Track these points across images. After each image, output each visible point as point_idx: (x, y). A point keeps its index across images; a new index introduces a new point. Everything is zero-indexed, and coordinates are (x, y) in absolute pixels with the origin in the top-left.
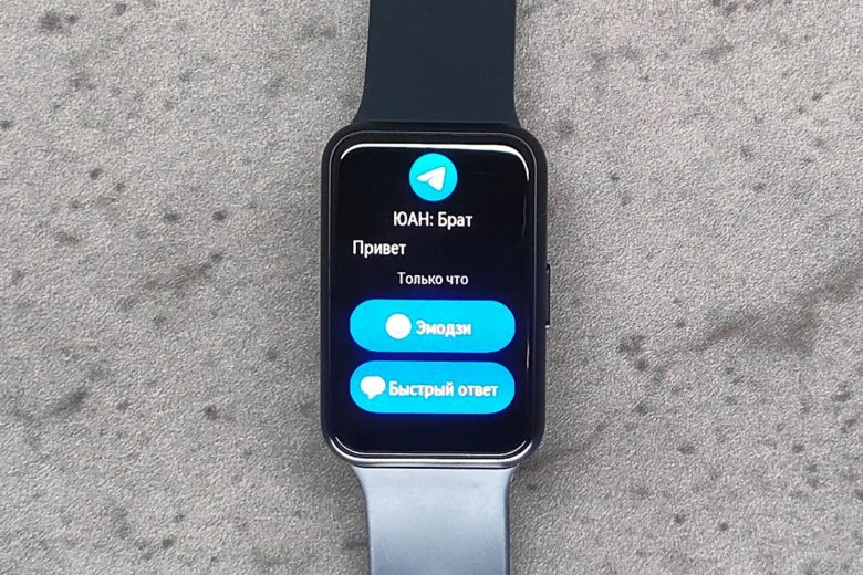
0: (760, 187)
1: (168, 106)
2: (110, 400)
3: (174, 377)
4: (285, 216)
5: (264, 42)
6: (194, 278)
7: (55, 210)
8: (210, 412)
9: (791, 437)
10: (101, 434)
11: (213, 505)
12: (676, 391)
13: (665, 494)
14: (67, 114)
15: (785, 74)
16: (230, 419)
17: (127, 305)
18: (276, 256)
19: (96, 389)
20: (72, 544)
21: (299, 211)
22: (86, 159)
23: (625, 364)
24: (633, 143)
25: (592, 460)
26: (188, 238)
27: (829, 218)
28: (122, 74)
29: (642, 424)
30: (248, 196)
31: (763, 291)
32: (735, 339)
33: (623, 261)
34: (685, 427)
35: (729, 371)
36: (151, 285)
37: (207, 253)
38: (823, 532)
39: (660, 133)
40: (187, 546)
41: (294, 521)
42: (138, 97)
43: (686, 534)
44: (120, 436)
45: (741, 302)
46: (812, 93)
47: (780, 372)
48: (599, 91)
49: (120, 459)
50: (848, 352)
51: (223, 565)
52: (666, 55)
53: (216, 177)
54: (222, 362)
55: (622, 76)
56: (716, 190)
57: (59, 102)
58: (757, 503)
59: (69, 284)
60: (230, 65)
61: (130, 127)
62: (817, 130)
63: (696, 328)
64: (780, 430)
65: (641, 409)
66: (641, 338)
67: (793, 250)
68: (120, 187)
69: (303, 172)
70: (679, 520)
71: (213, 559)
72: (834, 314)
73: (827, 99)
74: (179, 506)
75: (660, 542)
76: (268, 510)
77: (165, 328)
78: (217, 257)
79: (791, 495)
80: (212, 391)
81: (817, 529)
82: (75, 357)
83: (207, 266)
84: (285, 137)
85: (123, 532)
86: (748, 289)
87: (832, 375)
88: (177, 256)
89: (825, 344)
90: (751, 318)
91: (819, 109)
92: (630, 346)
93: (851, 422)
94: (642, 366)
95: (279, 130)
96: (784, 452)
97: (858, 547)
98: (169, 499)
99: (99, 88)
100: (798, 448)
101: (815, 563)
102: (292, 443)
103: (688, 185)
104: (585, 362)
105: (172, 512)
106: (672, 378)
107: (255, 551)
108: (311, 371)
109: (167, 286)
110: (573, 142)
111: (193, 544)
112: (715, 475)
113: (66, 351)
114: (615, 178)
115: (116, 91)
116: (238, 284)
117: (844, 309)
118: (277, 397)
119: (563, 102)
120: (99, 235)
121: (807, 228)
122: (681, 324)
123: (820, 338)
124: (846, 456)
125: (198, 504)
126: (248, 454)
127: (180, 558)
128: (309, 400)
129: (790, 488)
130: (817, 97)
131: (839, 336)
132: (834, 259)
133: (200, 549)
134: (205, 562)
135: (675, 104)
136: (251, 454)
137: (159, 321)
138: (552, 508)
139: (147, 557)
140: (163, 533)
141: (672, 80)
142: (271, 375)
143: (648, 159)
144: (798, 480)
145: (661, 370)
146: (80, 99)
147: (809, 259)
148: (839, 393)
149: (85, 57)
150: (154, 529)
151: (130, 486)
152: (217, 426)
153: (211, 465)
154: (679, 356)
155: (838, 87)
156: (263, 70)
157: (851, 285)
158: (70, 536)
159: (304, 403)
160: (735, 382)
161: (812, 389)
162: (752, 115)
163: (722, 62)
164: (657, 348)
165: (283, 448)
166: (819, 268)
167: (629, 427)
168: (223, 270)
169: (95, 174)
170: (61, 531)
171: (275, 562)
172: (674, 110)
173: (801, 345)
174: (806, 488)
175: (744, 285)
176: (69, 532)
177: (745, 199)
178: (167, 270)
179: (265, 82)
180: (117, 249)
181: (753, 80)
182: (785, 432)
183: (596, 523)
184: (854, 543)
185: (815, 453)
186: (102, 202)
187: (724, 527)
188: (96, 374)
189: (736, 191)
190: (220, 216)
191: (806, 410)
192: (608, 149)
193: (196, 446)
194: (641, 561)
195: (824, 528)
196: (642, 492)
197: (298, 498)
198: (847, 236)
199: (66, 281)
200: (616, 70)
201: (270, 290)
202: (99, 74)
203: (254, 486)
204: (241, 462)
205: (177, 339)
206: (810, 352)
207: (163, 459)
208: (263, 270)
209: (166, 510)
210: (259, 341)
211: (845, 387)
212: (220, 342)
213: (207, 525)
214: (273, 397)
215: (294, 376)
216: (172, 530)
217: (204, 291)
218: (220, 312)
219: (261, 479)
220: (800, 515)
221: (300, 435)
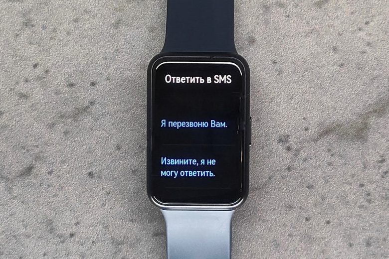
0: (342, 65)
1: (68, 34)
2: (44, 170)
3: (74, 159)
4: (123, 83)
5: (112, 3)
6: (82, 113)
7: (17, 83)
8: (90, 174)
9: (358, 180)
10: (41, 186)
11: (92, 217)
12: (305, 160)
13: (301, 208)
14: (22, 38)
15: (352, 13)
16: (100, 177)
17: (51, 126)
18: (119, 102)
19: (38, 165)
20: (28, 236)
21: (129, 81)
22: (31, 59)
23: (281, 148)
24: (283, 46)
25: (267, 193)
26: (79, 94)
27: (374, 79)
28: (46, 20)
29: (290, 176)
30: (106, 74)
31: (344, 113)
32: (332, 136)
33: (279, 101)
34: (309, 177)
35: (329, 150)
36: (62, 117)
37: (88, 101)
38: (374, 224)
39: (295, 41)
40: (81, 236)
41: (130, 224)
42: (54, 30)
43: (311, 226)
44: (49, 186)
45: (335, 118)
46: (365, 22)
47: (352, 150)
48: (267, 23)
49: (49, 197)
50: (383, 140)
51: (98, 245)
52: (297, 5)
53: (91, 66)
54: (95, 151)
55: (277, 15)
56: (322, 67)
57: (18, 33)
58: (343, 211)
59: (24, 117)
60: (97, 14)
61: (51, 44)
62: (367, 38)
63: (313, 131)
64: (353, 177)
65: (289, 169)
66: (288, 136)
67: (358, 94)
68: (47, 72)
69: (131, 63)
70: (307, 220)
71: (93, 242)
72: (377, 123)
73: (372, 24)
74: (77, 218)
75: (299, 230)
76: (118, 219)
77: (69, 136)
78: (92, 103)
79: (359, 207)
80: (91, 165)
81: (371, 222)
82: (28, 151)
83: (87, 107)
84: (122, 47)
85: (52, 231)
86: (337, 112)
87: (377, 151)
88: (74, 103)
89: (373, 137)
90: (339, 126)
91: (368, 28)
92: (283, 140)
93: (386, 173)
94: (289, 149)
95: (120, 44)
96: (355, 187)
98: (72, 215)
99: (37, 26)
100: (362, 185)
101: (370, 238)
102: (128, 188)
103: (308, 65)
104: (263, 148)
105: (74, 221)
106: (303, 154)
107: (113, 238)
108: (137, 154)
109: (69, 117)
110: (255, 46)
111: (84, 236)
112: (323, 199)
113: (23, 148)
114: (275, 63)
115: (44, 27)
116: (102, 115)
117: (381, 121)
118: (121, 167)
119: (250, 28)
120: (38, 94)
121: (364, 83)
122: (306, 129)
123: (371, 134)
124: (384, 189)
125: (86, 217)
126: (108, 193)
127: (78, 242)
128: (136, 168)
129: (358, 204)
130: (367, 23)
131: (380, 133)
132: (377, 97)
133: (87, 238)
134: (89, 244)
135: (302, 28)
136: (109, 193)
137: (66, 133)
138: (249, 216)
139: (63, 242)
140: (70, 231)
141: (300, 16)
142: (118, 157)
143: (290, 53)
144: (362, 200)
145: (297, 151)
146: (28, 31)
147: (365, 98)
148: (380, 159)
149: (29, 12)
150: (65, 229)
151: (54, 209)
152: (94, 181)
153: (91, 199)
154: (306, 144)
155: (377, 18)
156: (112, 16)
157: (385, 110)
158: (27, 233)
159: (133, 169)
160: (332, 155)
161: (368, 158)
162: (337, 32)
163: (323, 7)
164: (296, 140)
165: (125, 190)
166: (370, 102)
167: (283, 177)
168: (93, 109)
169: (35, 66)
170: (23, 231)
171: (122, 243)
172: (301, 31)
173: (362, 137)
174: (365, 204)
175: (335, 110)
176: (27, 231)
177: (335, 71)
178: (69, 109)
179: (113, 22)
180: (46, 100)
181: (338, 16)
182: (355, 178)
183: (269, 222)
185: (370, 188)
186: (39, 78)
187: (328, 222)
188: (37, 158)
189: (330, 67)
190: (93, 84)
191: (365, 167)
192: (271, 49)
193: (84, 190)
194: (290, 239)
195: (374, 222)
196: (290, 207)
197: (132, 214)
198: (382, 87)
199: (23, 115)
200: (274, 13)
201: (117, 118)
202: (36, 20)
203: (111, 208)
204: (105, 197)
205: (75, 141)
206: (366, 141)
207: (69, 196)
208: (113, 108)
209: (71, 220)
210: (112, 141)
211: (383, 156)
212: (94, 142)
213: (90, 226)
214: (119, 167)
215: (129, 157)
216: (74, 229)
217: (87, 118)
218: (94, 128)
219: (114, 205)
220: (363, 216)
221: (132, 184)
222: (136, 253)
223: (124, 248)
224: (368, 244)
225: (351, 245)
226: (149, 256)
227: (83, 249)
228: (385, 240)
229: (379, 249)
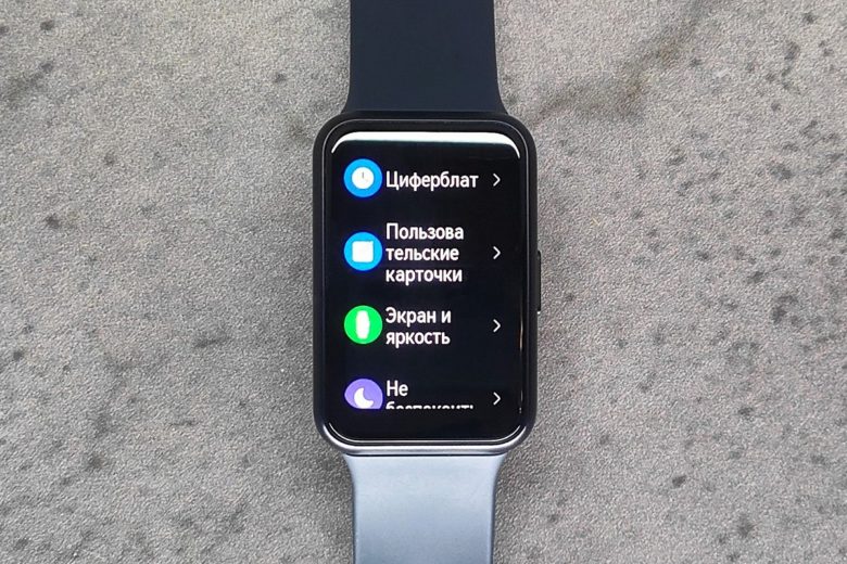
3: (14, 189)
4: (113, 22)
6: (26, 88)
8: (52, 222)
9: (629, 203)
11: (61, 314)
16: (73, 227)
18: (106, 61)
21: (125, 16)
26: (18, 50)
30: (75, 4)
31: (590, 62)
32: (567, 111)
35: (563, 143)
37: (37, 63)
40: (38, 357)
41: (143, 324)
45: (571, 74)
47: (613, 140)
51: (76, 373)
54: (60, 170)
58: (601, 271)
63: (527, 104)
64: (617, 198)
67: (617, 20)
71: (65, 368)
72: (662, 79)
74: (27, 318)
76: (116, 315)
78: (47, 67)
79: (634, 261)
80: (53, 200)
81: (662, 293)
83: (37, 77)
86: (576, 61)
87: (664, 139)
88: (7, 68)
89: (656, 111)
90: (580, 89)
93: (687, 185)
96: (623, 219)
97: (703, 307)
98: (17, 311)
100: (638, 215)
101: (662, 327)
102: (136, 246)
105: (21, 324)
107: (107, 356)
108: (150, 173)
111: (44, 355)
116: (71, 92)
117: (670, 75)
118: (117, 201)
122: (512, 101)
123: (649, 105)
124: (685, 219)
125: (47, 314)
126: (92, 260)
127: (32, 369)
128: (150, 202)
129: (632, 255)
131: (668, 101)
132: (657, 25)
133: (51, 359)
134: (57, 371)
136: (95, 260)
140: (13, 346)
142: (110, 180)
144: (639, 246)
147: (633, 27)
148: (672, 157)
153: (56, 274)
159: (145, 205)
160: (570, 153)
161: (646, 155)
165: (127, 251)
166: (643, 36)
168: (51, 79)
171: (128, 366)
173: (631, 113)
174: (649, 254)
175: (572, 57)
182: (622, 199)
184: (698, 304)
185: (653, 218)
187: (571, 298)
190: (47, 26)
191: (642, 176)
193: (39, 256)
195: (669, 291)
197: (146, 301)
201: (103, 96)
203: (101, 292)
204: (86, 269)
205: (14, 151)
206: (641, 119)
207: (7, 271)
208: (94, 76)
209: (14, 322)
210: (96, 147)
211: (678, 150)
212: (55, 151)
213: (56, 333)
214: (114, 202)
215: (133, 179)
216: (22, 342)
217: (37, 101)
218: (55, 121)
219: (107, 284)
220: (644, 279)
221: (142, 237)
222: (160, 386)
223: (134, 375)
224: (659, 339)
225: (622, 344)
226: (188, 391)
227: (43, 385)
228: (693, 328)
229: (681, 349)
